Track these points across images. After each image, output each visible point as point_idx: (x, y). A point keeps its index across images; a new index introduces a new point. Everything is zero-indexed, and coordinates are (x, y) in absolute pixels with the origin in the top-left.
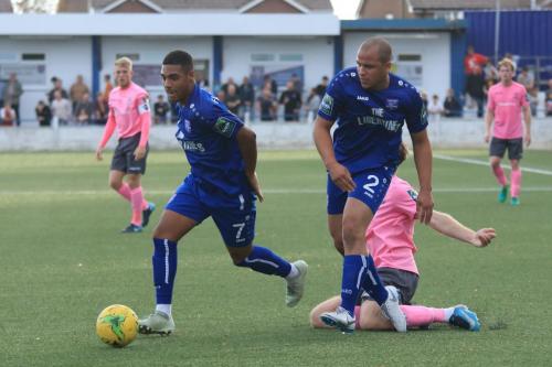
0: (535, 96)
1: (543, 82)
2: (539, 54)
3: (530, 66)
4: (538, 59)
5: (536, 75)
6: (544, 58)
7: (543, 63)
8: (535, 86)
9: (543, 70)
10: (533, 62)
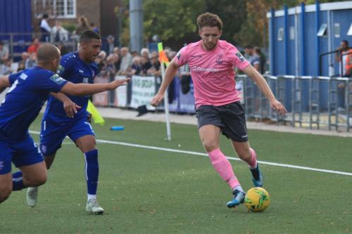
0: (9, 66)
1: (16, 55)
2: (12, 31)
3: (5, 41)
4: (12, 35)
5: (10, 48)
6: (16, 34)
7: (17, 39)
8: (10, 58)
9: (16, 44)
10: (7, 38)
